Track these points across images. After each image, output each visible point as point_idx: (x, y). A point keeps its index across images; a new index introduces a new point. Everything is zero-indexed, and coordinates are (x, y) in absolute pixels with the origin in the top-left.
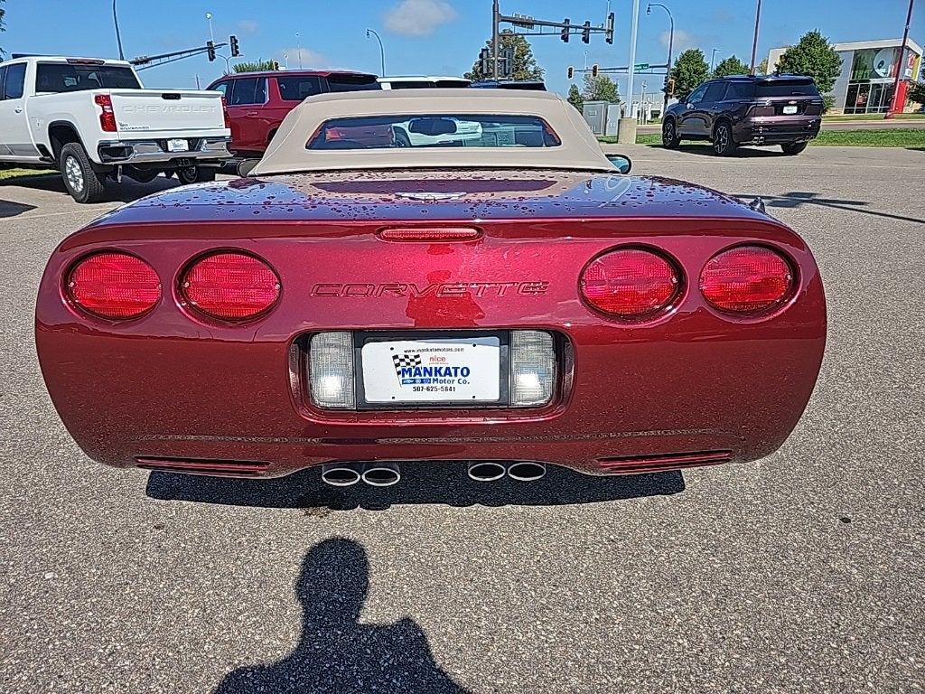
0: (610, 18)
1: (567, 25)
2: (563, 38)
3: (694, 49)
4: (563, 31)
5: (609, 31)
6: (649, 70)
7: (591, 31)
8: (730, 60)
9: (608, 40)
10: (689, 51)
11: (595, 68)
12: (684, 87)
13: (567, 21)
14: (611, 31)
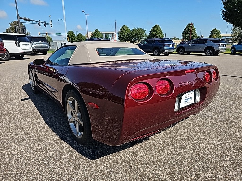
0: (51, 21)
1: (39, 22)
2: (39, 25)
3: (71, 31)
4: (39, 23)
5: (51, 24)
6: (61, 35)
7: (46, 24)
8: (79, 34)
9: (51, 27)
10: (70, 31)
11: (46, 33)
12: (71, 39)
13: (39, 21)
14: (52, 24)
